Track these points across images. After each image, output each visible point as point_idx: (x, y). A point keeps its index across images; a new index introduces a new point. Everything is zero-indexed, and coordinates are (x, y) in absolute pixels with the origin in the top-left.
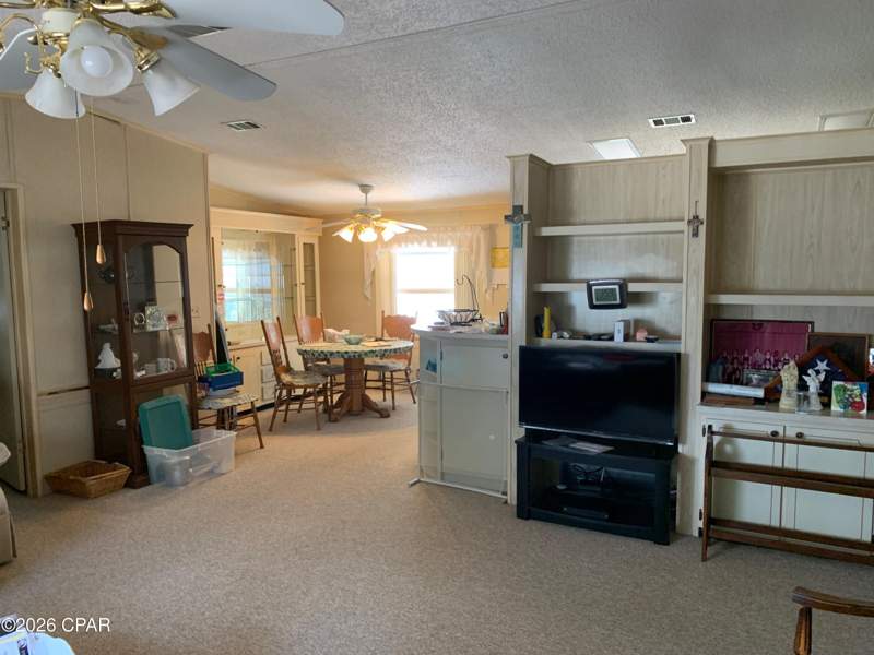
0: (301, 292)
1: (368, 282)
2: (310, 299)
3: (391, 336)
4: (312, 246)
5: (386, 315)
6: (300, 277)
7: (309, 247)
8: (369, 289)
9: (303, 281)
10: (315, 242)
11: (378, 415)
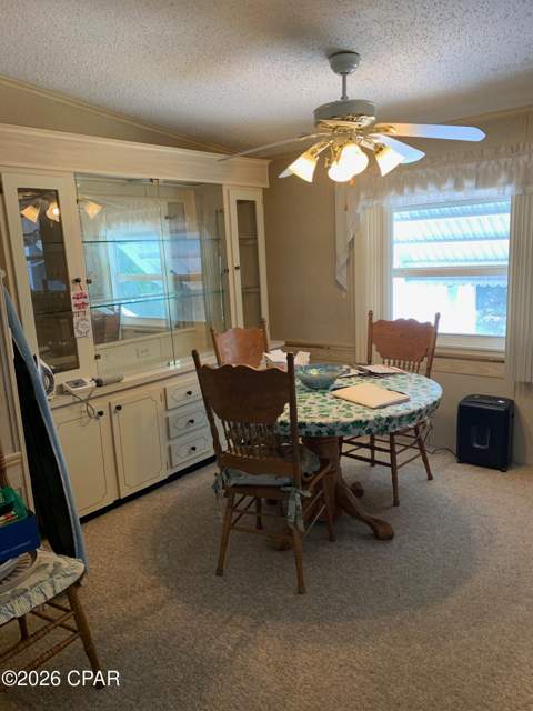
0: (235, 281)
1: (342, 259)
2: (251, 292)
3: (384, 356)
4: (253, 203)
5: (375, 320)
6: (234, 256)
7: (246, 207)
8: (344, 272)
9: (237, 263)
10: (258, 198)
11: (368, 530)
